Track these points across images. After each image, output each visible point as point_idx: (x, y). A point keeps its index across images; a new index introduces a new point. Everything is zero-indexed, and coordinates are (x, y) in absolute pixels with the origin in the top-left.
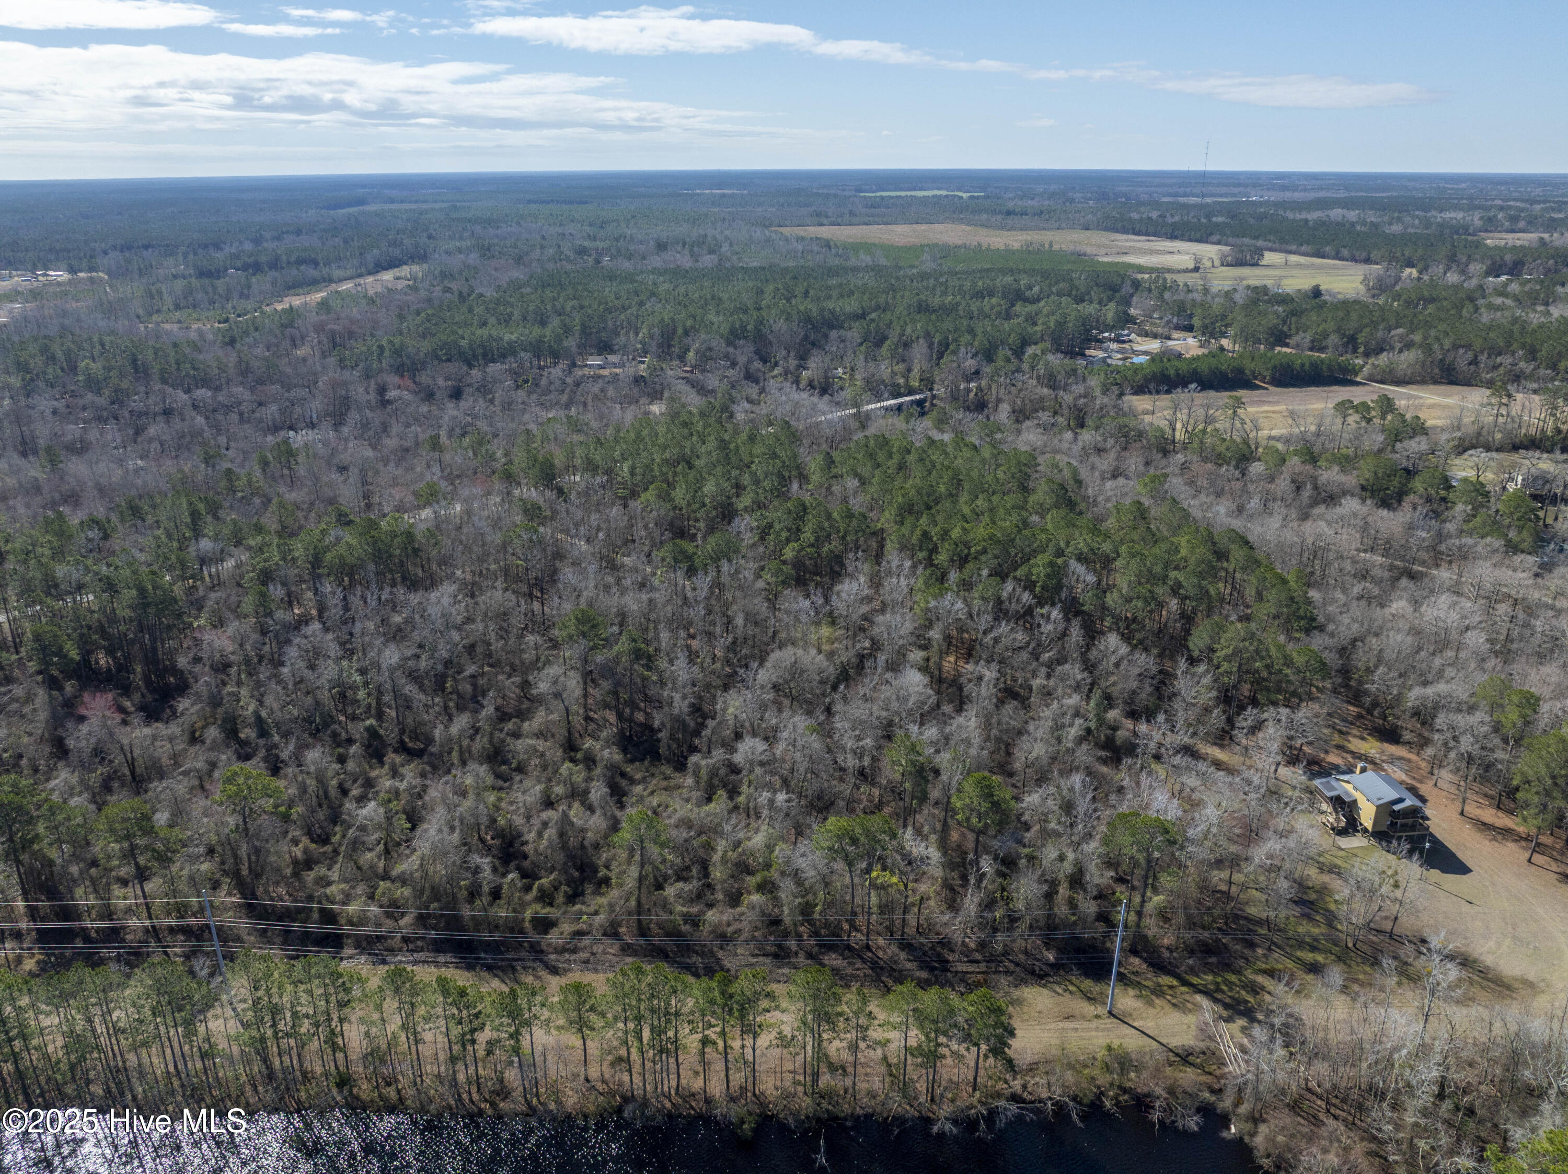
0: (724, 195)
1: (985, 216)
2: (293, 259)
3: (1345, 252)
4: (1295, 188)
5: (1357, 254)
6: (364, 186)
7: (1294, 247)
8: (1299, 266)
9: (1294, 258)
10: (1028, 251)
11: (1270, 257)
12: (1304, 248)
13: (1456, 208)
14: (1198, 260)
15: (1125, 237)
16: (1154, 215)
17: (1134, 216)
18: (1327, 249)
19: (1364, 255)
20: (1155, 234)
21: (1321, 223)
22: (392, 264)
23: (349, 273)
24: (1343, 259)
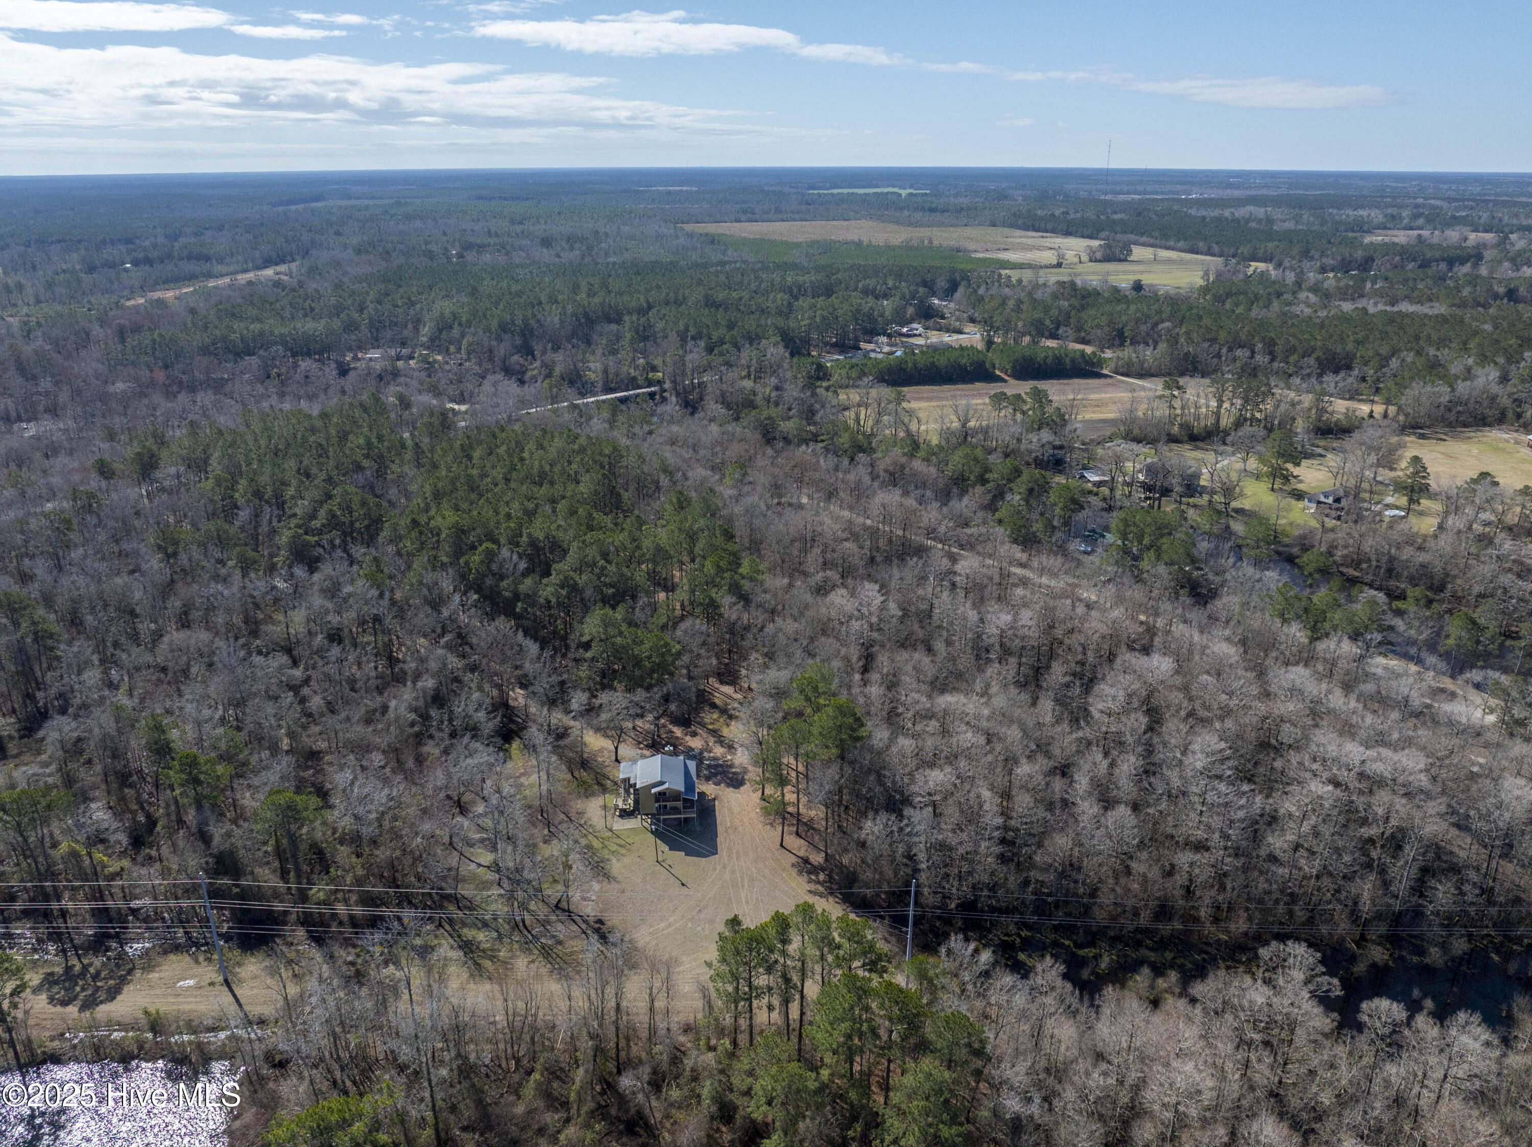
0: (670, 192)
1: (906, 213)
3: (1216, 248)
5: (1226, 250)
7: (1172, 243)
8: (1166, 261)
9: (1164, 254)
10: (907, 247)
11: (1139, 252)
12: (1181, 244)
14: (1060, 255)
18: (1201, 245)
20: (1053, 231)
21: (1219, 220)
22: (280, 259)
24: (1212, 254)
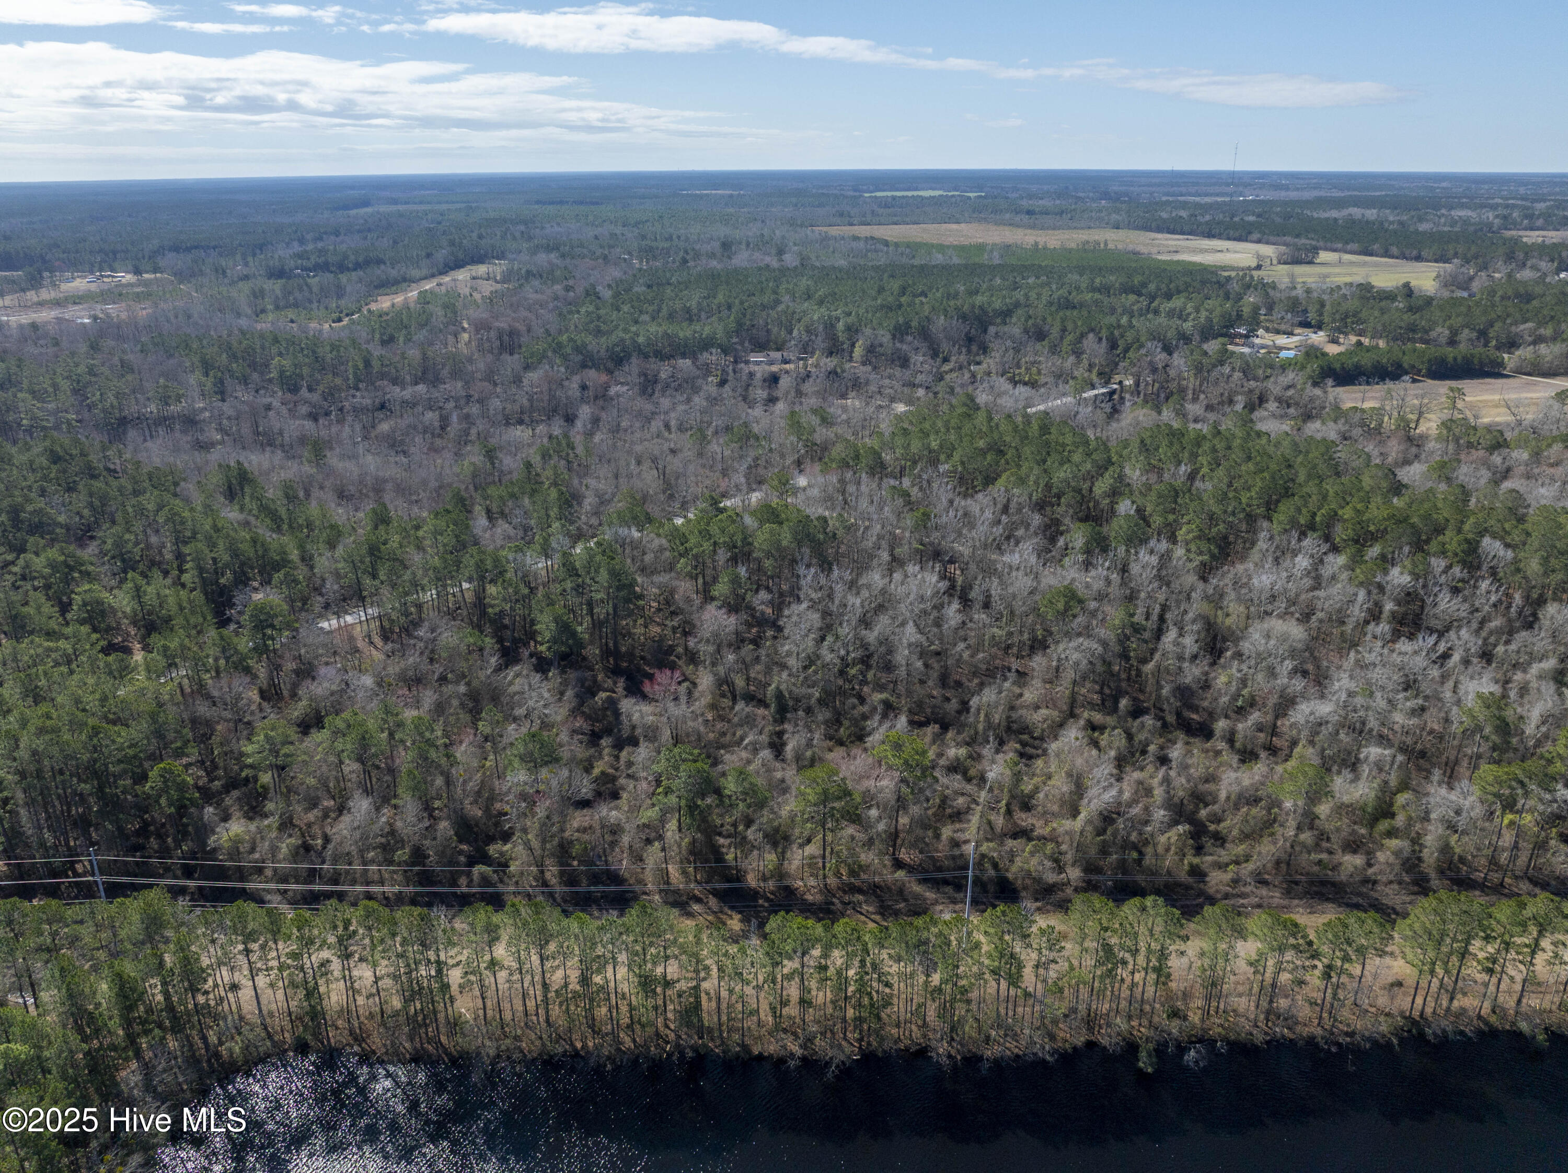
2: (361, 260)
3: (1394, 250)
4: (1286, 188)
5: (1407, 252)
6: (352, 188)
7: (1340, 246)
8: (1352, 263)
9: (1347, 257)
11: (1324, 256)
13: (1463, 206)
14: (1259, 257)
15: (1160, 236)
16: (1184, 214)
17: (1164, 215)
18: (1376, 247)
19: (1415, 253)
20: (1193, 233)
21: (1351, 222)
22: (457, 264)
23: (425, 272)
24: (1392, 257)
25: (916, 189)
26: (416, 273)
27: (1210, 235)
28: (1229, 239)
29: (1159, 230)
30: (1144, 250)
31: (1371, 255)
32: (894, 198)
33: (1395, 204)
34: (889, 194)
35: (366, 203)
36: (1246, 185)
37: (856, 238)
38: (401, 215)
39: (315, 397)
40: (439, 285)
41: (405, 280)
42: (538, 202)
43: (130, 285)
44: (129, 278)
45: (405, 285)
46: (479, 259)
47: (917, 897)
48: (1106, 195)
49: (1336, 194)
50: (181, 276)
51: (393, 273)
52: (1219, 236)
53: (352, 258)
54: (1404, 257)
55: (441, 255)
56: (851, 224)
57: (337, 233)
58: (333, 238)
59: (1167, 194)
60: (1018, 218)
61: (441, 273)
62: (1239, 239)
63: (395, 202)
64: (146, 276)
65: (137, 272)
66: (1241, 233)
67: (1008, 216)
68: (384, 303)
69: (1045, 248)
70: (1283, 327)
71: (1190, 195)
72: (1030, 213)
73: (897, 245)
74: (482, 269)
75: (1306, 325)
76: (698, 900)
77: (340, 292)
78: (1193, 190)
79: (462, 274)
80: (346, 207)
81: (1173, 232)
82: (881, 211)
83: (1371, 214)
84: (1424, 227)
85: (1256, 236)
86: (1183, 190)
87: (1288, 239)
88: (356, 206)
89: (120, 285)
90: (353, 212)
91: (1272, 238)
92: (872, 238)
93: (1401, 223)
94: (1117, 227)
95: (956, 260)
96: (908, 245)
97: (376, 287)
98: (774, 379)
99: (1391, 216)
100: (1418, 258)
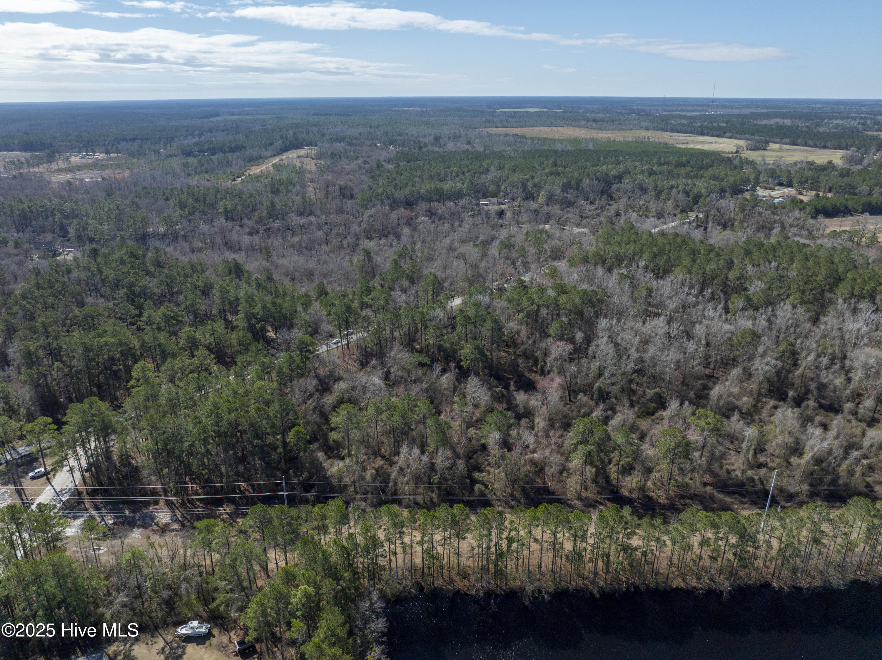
2: (233, 146)
3: (810, 142)
5: (818, 143)
7: (778, 140)
8: (787, 150)
9: (784, 146)
11: (772, 146)
12: (785, 140)
13: (836, 118)
14: (737, 146)
15: (673, 134)
17: (674, 123)
18: (799, 141)
19: (823, 144)
22: (286, 149)
23: (271, 153)
24: (809, 146)
25: (523, 108)
26: (267, 154)
27: (702, 134)
28: (713, 136)
29: (672, 131)
30: (670, 142)
31: (797, 145)
32: (515, 112)
33: (799, 116)
34: (513, 110)
35: (217, 115)
36: (708, 106)
37: (507, 135)
38: (242, 122)
39: (251, 223)
40: (281, 160)
41: (261, 157)
42: (314, 114)
43: (105, 160)
44: (102, 156)
45: (261, 160)
46: (297, 146)
47: (721, 501)
48: (632, 112)
49: (760, 110)
50: (132, 155)
51: (255, 154)
52: (707, 135)
53: (228, 145)
54: (816, 146)
55: (279, 143)
56: (497, 127)
57: (211, 131)
58: (209, 134)
59: (666, 111)
60: (589, 124)
61: (279, 154)
62: (719, 136)
63: (233, 114)
64: (112, 155)
65: (107, 153)
66: (721, 133)
67: (583, 122)
68: (255, 170)
69: (614, 141)
70: (769, 186)
71: (677, 111)
72: (595, 121)
73: (532, 139)
74: (302, 152)
75: (781, 184)
76: (601, 504)
77: (229, 164)
78: (679, 108)
79: (292, 154)
80: (207, 117)
81: (680, 132)
82: (511, 120)
83: (788, 122)
84: (821, 129)
85: (728, 135)
86: (674, 108)
87: (747, 136)
88: (212, 116)
89: (98, 160)
90: (213, 119)
91: (738, 136)
92: (517, 135)
93: (807, 127)
94: (647, 129)
95: (569, 147)
96: (539, 139)
97: (250, 161)
98: (501, 214)
99: (800, 123)
100: (825, 147)
